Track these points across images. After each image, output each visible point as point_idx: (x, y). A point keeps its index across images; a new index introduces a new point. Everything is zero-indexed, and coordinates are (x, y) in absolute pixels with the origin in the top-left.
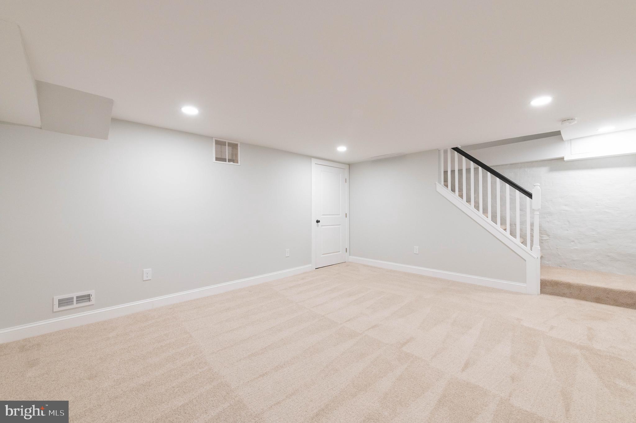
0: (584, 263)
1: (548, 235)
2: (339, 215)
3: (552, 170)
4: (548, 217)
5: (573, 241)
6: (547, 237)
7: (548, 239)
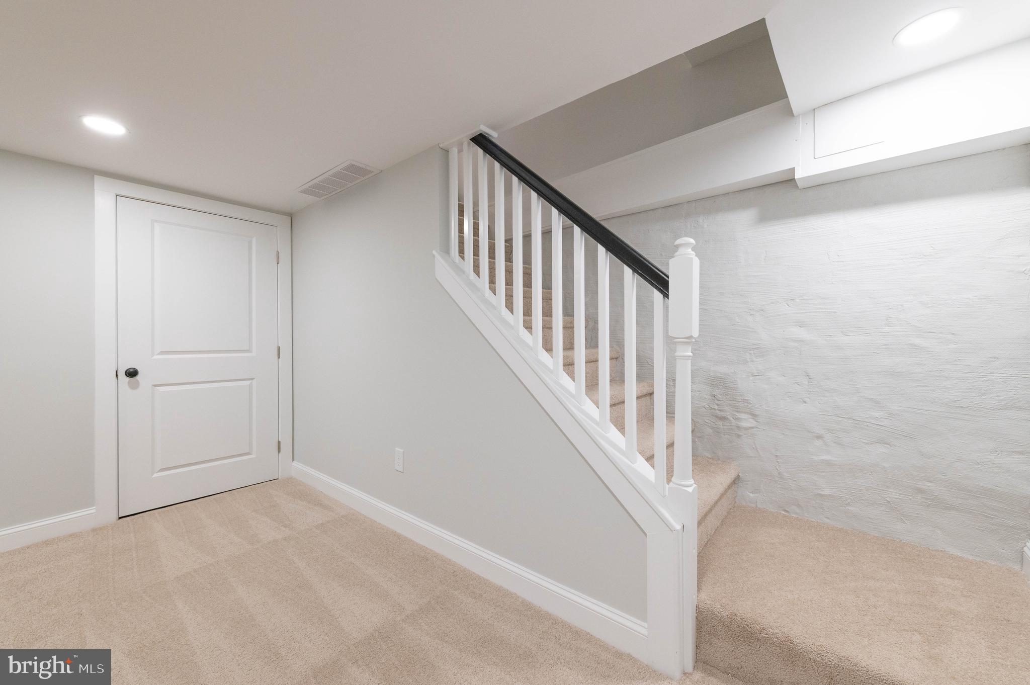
0: (852, 509)
1: (754, 416)
2: (249, 351)
3: (765, 218)
4: (753, 361)
5: (819, 437)
6: (751, 420)
7: (753, 428)
